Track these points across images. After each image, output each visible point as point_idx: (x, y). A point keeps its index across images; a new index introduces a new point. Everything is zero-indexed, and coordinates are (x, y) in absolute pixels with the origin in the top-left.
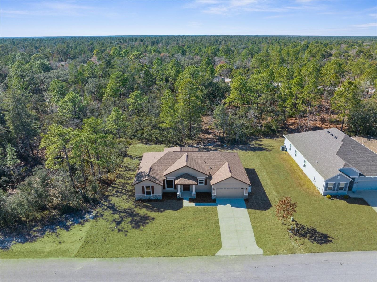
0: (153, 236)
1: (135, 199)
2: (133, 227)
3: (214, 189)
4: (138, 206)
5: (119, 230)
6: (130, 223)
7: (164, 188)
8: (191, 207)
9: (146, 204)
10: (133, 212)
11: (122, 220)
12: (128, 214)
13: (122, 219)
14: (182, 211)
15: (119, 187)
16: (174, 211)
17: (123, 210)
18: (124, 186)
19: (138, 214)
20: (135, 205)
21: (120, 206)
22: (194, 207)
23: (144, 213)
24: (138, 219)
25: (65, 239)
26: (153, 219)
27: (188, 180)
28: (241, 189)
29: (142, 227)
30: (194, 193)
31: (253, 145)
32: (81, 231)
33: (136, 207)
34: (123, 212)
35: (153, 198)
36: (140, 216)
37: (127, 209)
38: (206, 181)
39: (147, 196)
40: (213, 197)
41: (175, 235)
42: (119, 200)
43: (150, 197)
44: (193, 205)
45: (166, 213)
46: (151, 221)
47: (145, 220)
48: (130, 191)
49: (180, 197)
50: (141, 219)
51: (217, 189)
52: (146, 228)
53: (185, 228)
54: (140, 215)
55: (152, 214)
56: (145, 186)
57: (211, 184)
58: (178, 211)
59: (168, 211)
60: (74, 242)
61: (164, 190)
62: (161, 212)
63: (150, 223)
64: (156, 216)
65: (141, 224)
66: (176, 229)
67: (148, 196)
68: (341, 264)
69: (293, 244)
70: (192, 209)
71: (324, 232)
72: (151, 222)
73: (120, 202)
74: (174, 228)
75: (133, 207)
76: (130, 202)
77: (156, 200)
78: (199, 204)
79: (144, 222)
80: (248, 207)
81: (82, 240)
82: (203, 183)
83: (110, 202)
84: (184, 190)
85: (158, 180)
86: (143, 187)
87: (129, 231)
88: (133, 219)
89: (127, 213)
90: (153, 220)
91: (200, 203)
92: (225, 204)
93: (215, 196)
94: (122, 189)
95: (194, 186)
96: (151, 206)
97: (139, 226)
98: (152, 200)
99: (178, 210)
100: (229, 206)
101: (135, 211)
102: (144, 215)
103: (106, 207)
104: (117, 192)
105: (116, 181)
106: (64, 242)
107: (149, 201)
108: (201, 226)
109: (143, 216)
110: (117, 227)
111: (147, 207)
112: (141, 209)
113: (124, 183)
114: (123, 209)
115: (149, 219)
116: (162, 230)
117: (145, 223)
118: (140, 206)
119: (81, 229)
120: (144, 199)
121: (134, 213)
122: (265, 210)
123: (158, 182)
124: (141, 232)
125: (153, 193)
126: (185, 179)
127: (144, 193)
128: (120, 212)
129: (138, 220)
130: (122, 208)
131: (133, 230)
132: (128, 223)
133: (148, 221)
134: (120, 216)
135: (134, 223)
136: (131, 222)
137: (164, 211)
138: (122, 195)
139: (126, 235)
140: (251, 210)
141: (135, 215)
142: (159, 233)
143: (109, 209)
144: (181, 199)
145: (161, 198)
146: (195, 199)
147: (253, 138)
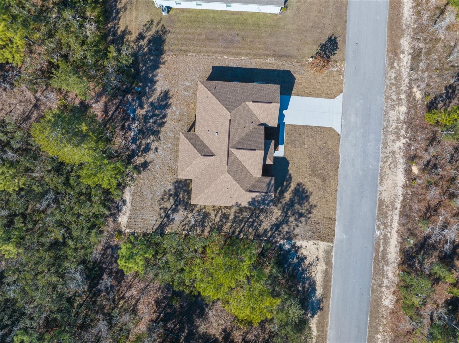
0: (317, 183)
2: (307, 201)
4: (279, 201)
5: (309, 213)
6: (302, 205)
10: (288, 205)
11: (298, 212)
12: (289, 208)
13: (296, 213)
14: (290, 158)
16: (290, 166)
17: (284, 214)
19: (291, 199)
20: (278, 203)
21: (277, 219)
22: (285, 147)
23: (290, 194)
24: (297, 198)
25: (314, 257)
26: (299, 184)
29: (308, 194)
32: (306, 247)
33: (280, 203)
34: (287, 214)
36: (294, 197)
37: (283, 211)
41: (317, 164)
42: (267, 221)
45: (292, 173)
47: (300, 192)
50: (298, 196)
52: (309, 190)
54: (292, 197)
55: (293, 186)
58: (290, 162)
60: (317, 249)
63: (304, 187)
64: (296, 182)
65: (304, 195)
68: (357, 43)
69: (334, 69)
70: (287, 148)
71: (327, 39)
72: (302, 186)
73: (271, 220)
74: (310, 165)
75: (279, 205)
76: (272, 210)
80: (290, 94)
81: (316, 242)
83: (268, 230)
87: (311, 204)
88: (297, 203)
89: (288, 210)
90: (301, 184)
96: (282, 188)
97: (307, 196)
101: (286, 203)
102: (293, 193)
103: (276, 232)
106: (317, 257)
108: (310, 142)
110: (305, 216)
111: (283, 192)
112: (284, 197)
114: (282, 215)
115: (299, 189)
116: (312, 176)
117: (303, 192)
119: (304, 247)
121: (289, 203)
122: (295, 79)
124: (313, 193)
128: (286, 216)
131: (311, 200)
132: (302, 207)
133: (301, 189)
134: (291, 216)
135: (302, 202)
136: (300, 204)
138: (258, 220)
139: (315, 206)
140: (293, 92)
141: (292, 202)
142: (315, 178)
143: (280, 229)
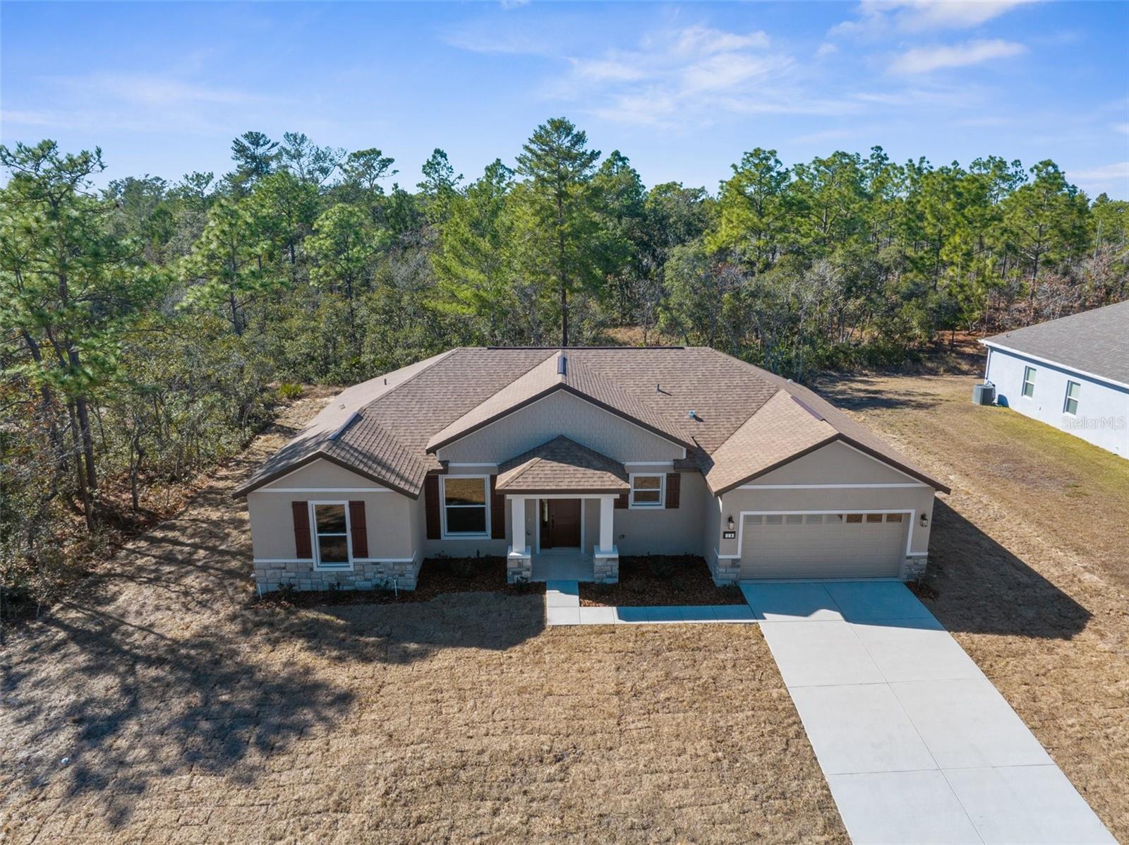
0: (327, 820)
1: (251, 589)
2: (192, 759)
3: (730, 520)
4: (258, 625)
5: (84, 781)
6: (176, 730)
7: (432, 531)
8: (600, 630)
9: (311, 615)
10: (217, 663)
11: (133, 710)
12: (185, 669)
13: (134, 704)
14: (538, 650)
15: (182, 539)
16: (484, 654)
17: (162, 651)
18: (212, 535)
19: (250, 671)
20: (244, 623)
21: (148, 629)
22: (614, 626)
23: (286, 665)
24: (243, 699)
26: (344, 699)
27: (572, 468)
28: (891, 518)
29: (253, 757)
30: (606, 549)
31: (843, 392)
33: (246, 632)
34: (153, 662)
35: (362, 584)
36: (259, 684)
37: (186, 644)
38: (673, 481)
39: (321, 571)
40: (721, 576)
41: (495, 812)
42: (159, 596)
43: (341, 577)
44: (606, 615)
45: (436, 664)
46: (330, 713)
47: (287, 710)
48: (233, 555)
49: (527, 574)
50: (262, 703)
51: (747, 518)
52: (279, 761)
53: (567, 760)
54: (259, 676)
55: (342, 676)
56: (312, 505)
57: (714, 489)
58: (515, 652)
59: (449, 651)
61: (434, 542)
62: (405, 658)
63: (318, 729)
64: (369, 683)
65: (249, 734)
66: (501, 771)
67: (334, 568)
70: (607, 637)
72: (324, 719)
73: (157, 608)
74: (485, 758)
75: (230, 629)
76: (217, 606)
77: (382, 594)
78: (641, 609)
79: (276, 720)
80: (953, 621)
82: (653, 497)
83: (99, 609)
84: (544, 545)
85: (389, 469)
86: (300, 509)
87: (154, 782)
88: (206, 702)
89: (177, 664)
90: (341, 711)
91: (647, 604)
92: (805, 610)
93: (735, 563)
94: (196, 547)
95: (607, 503)
96: (343, 629)
97: (234, 751)
98: (357, 593)
99: (513, 644)
100: (828, 619)
101: (235, 653)
102: (289, 679)
103: (62, 635)
104: (169, 559)
105: (181, 514)
107: (335, 597)
108: (676, 744)
109: (279, 681)
110: (74, 756)
111: (315, 636)
112: (274, 643)
113: (216, 524)
114: (162, 644)
115: (311, 704)
116: (399, 774)
117: (278, 729)
118: (271, 625)
120: (306, 586)
121: (229, 666)
122: (1067, 638)
123: (392, 479)
124: (239, 797)
125: (361, 551)
126: (555, 464)
127: (303, 551)
128: (137, 659)
129: (238, 706)
130: (162, 637)
131: (186, 777)
132: (162, 732)
133: (307, 714)
134: (130, 680)
135: (205, 725)
136: (188, 721)
137: (422, 655)
138: (188, 573)
139: (118, 819)
141: (228, 681)
142: (372, 798)
143: (74, 648)
144: (533, 591)
145: (410, 581)
146: (614, 585)
147: (831, 376)
